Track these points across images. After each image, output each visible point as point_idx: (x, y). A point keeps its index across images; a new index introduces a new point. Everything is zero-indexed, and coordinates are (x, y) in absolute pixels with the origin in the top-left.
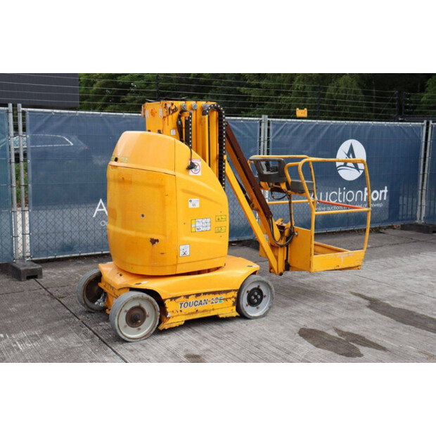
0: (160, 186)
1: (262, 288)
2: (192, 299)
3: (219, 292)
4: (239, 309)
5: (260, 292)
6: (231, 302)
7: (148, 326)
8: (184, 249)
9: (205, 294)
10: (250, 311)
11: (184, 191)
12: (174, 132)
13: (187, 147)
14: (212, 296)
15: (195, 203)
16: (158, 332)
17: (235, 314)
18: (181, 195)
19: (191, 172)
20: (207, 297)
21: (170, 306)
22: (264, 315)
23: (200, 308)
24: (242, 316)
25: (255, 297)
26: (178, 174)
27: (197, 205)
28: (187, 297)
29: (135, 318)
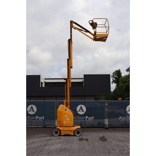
0: (61, 113)
1: (79, 131)
2: (65, 131)
3: (71, 131)
4: (74, 134)
5: (79, 132)
6: (73, 133)
7: (58, 134)
8: (64, 123)
9: (68, 130)
10: (77, 135)
11: (65, 114)
12: (65, 105)
13: (65, 107)
14: (69, 131)
15: (66, 116)
16: (60, 135)
17: (73, 135)
18: (64, 114)
19: (66, 111)
20: (68, 131)
21: (62, 132)
22: (80, 136)
23: (67, 133)
24: (75, 135)
25: (78, 133)
26: (64, 111)
27: (67, 116)
28: (65, 130)
29: (56, 133)
